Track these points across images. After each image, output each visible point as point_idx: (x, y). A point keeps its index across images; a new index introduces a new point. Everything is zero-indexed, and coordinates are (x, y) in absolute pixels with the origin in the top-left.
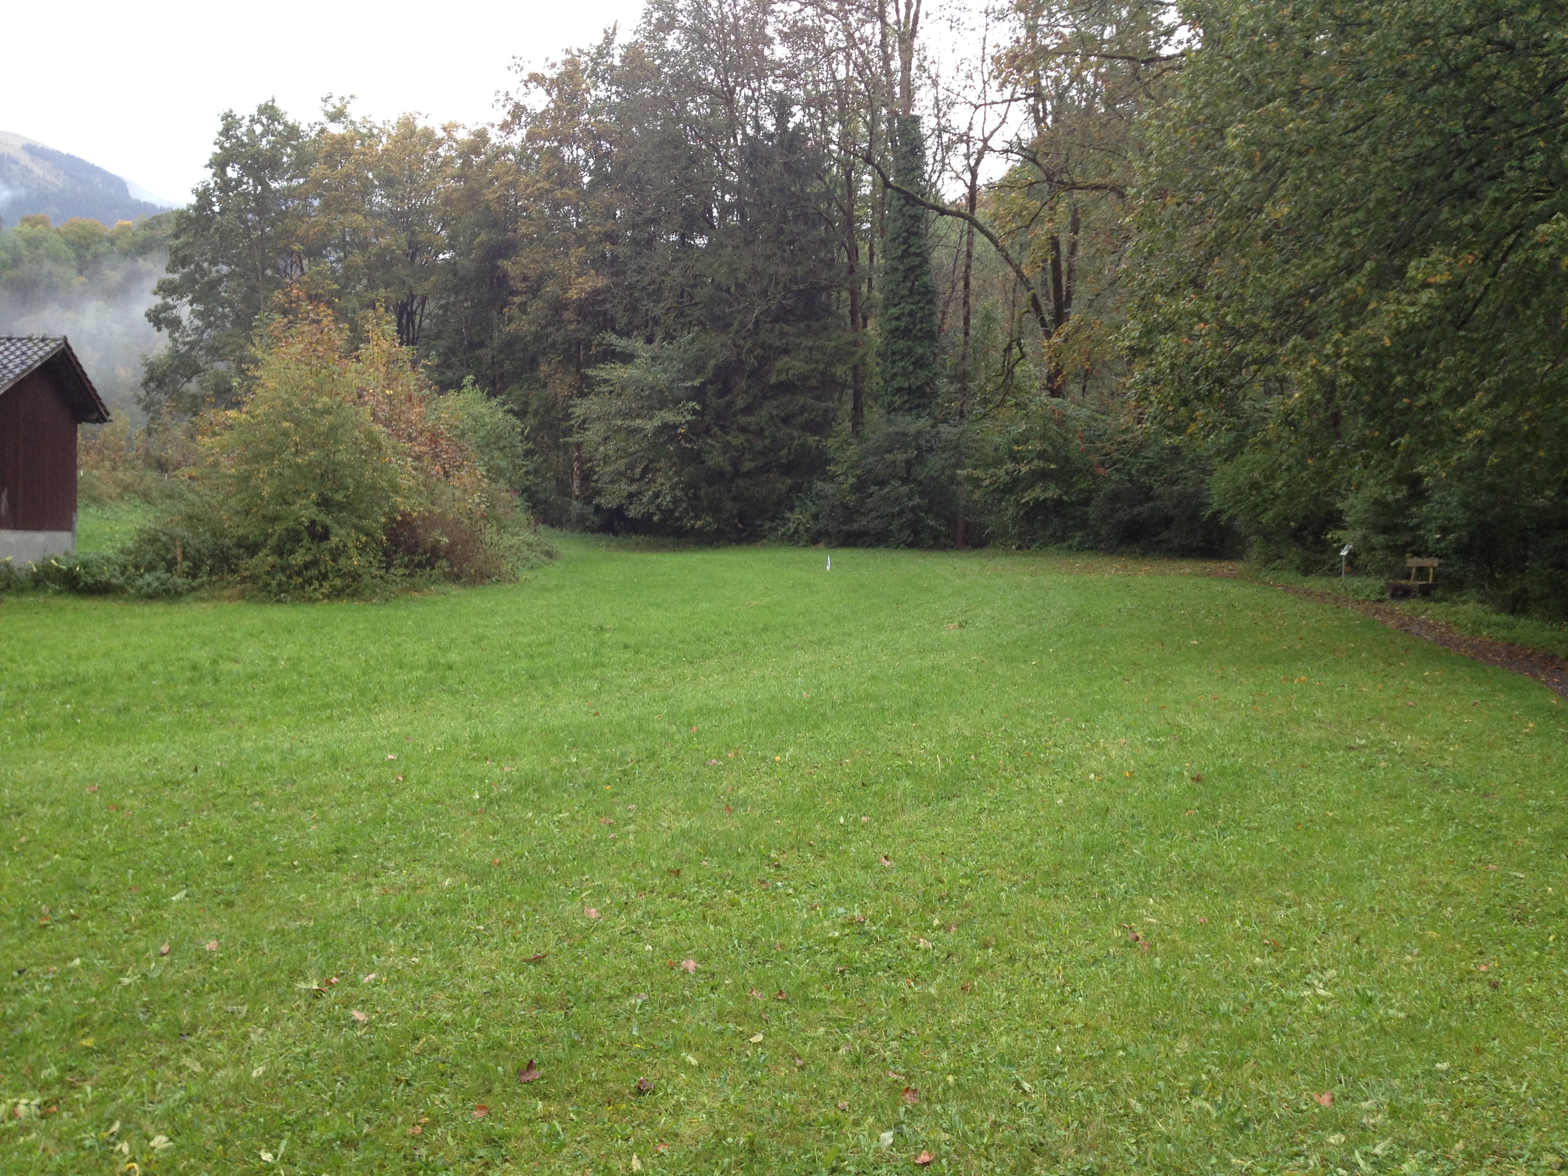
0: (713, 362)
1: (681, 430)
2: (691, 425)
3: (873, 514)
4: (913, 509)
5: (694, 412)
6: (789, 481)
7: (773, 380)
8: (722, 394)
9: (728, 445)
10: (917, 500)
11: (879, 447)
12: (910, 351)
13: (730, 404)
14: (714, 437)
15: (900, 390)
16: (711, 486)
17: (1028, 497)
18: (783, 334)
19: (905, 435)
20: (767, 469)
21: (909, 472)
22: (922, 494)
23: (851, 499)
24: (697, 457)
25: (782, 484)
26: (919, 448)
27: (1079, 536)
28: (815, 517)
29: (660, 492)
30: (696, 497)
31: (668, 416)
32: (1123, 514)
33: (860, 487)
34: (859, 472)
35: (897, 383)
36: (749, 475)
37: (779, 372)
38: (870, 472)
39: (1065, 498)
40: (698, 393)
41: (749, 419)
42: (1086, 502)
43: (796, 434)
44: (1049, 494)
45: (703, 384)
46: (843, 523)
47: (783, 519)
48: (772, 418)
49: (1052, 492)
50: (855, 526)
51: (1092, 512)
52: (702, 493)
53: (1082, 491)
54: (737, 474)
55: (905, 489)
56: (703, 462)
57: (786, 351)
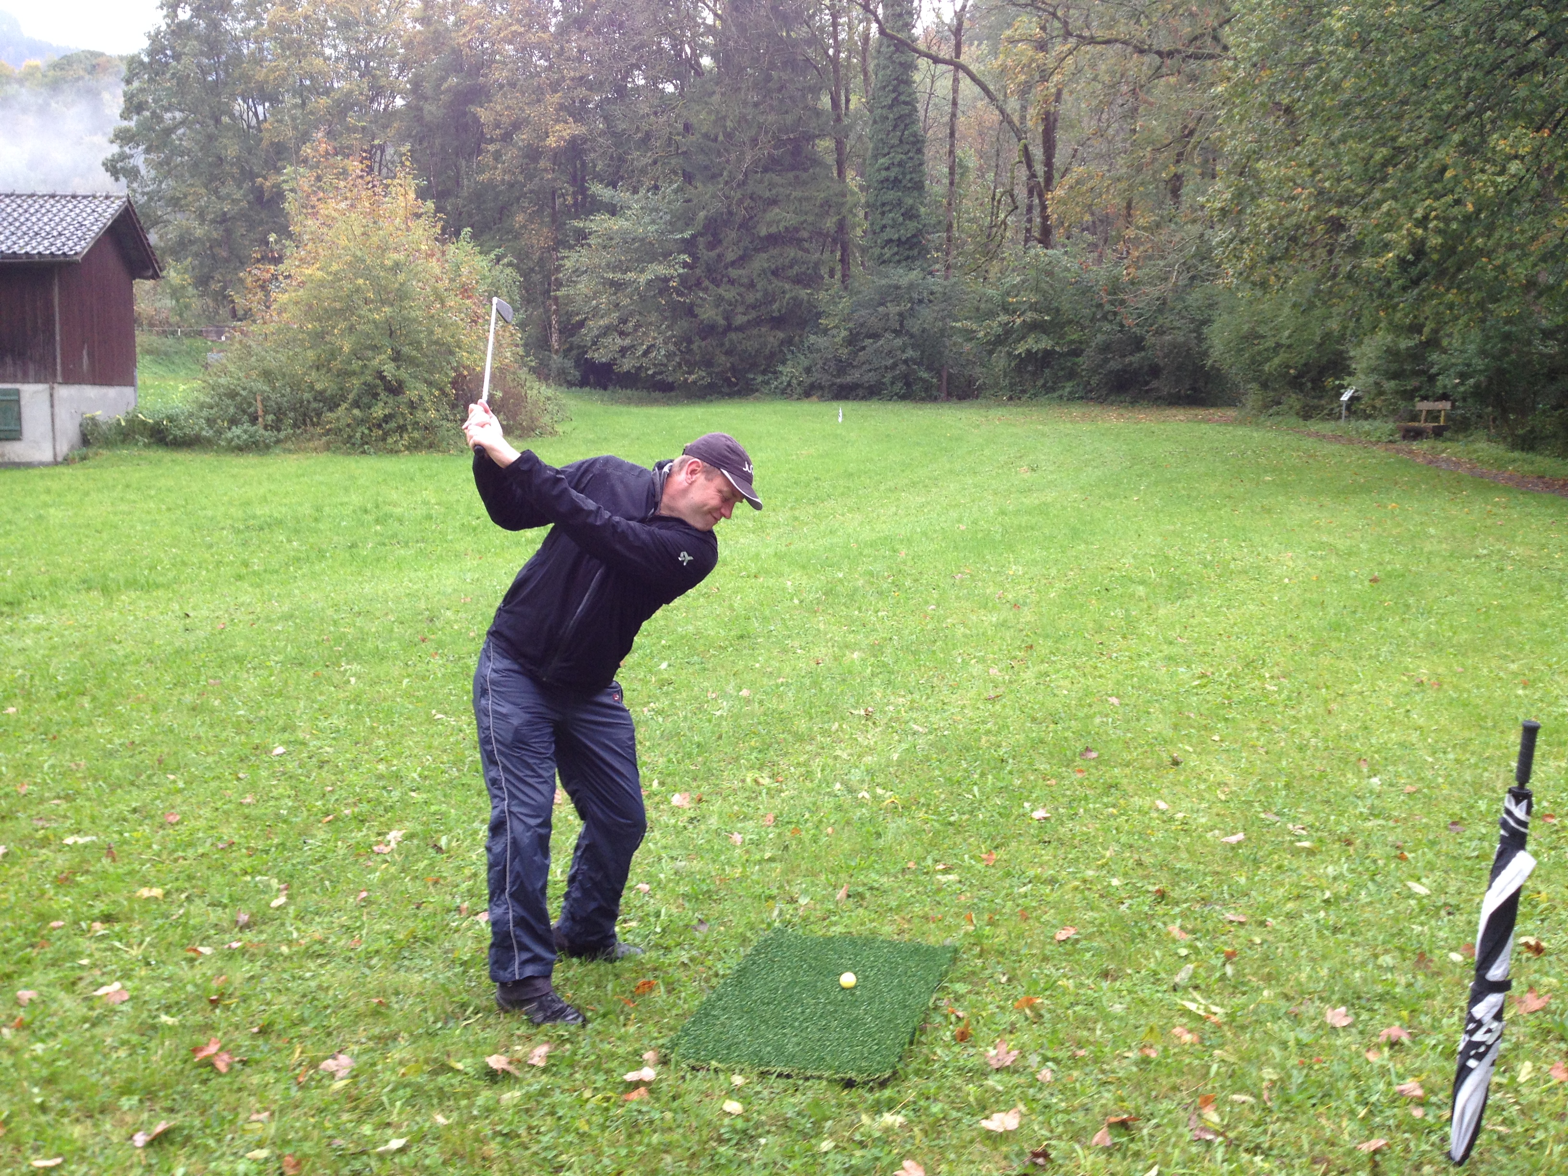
0: (702, 214)
1: (671, 284)
2: (683, 279)
3: (866, 367)
4: (906, 362)
5: (685, 265)
6: (781, 335)
7: (763, 232)
8: (711, 246)
9: (720, 299)
10: (910, 353)
11: (871, 300)
12: (900, 203)
13: (720, 256)
14: (706, 290)
15: (890, 241)
16: (703, 339)
17: (1021, 349)
18: (771, 186)
19: (897, 287)
20: (757, 322)
21: (901, 325)
22: (914, 347)
23: (844, 353)
24: (690, 311)
25: (773, 338)
26: (911, 300)
27: (1069, 386)
28: (808, 370)
29: (653, 346)
30: (689, 351)
31: (659, 269)
32: (1114, 365)
33: (852, 340)
34: (851, 325)
35: (885, 236)
36: (740, 329)
37: (769, 224)
38: (862, 325)
39: (1057, 349)
40: (689, 246)
41: (741, 272)
42: (1077, 353)
43: (787, 287)
44: (1042, 345)
45: (694, 237)
46: (838, 376)
47: (775, 373)
48: (764, 271)
49: (1045, 343)
50: (848, 379)
51: (1084, 362)
52: (695, 347)
53: (1072, 342)
54: (729, 328)
55: (899, 342)
56: (696, 316)
57: (774, 202)
